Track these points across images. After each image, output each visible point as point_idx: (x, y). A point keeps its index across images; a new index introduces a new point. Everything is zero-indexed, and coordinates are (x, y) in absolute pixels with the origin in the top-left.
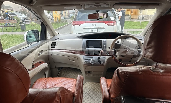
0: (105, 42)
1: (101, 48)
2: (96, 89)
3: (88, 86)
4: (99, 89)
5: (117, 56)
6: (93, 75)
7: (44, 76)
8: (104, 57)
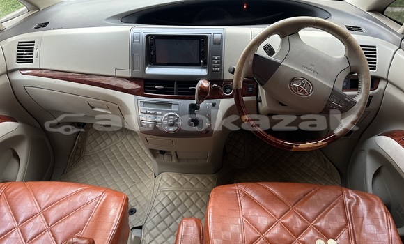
0: (219, 42)
1: (204, 66)
2: (188, 197)
3: (165, 187)
4: (199, 198)
5: (261, 101)
6: (178, 159)
7: (15, 162)
8: (214, 105)
